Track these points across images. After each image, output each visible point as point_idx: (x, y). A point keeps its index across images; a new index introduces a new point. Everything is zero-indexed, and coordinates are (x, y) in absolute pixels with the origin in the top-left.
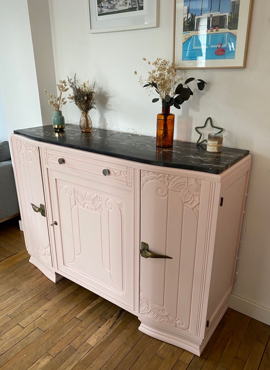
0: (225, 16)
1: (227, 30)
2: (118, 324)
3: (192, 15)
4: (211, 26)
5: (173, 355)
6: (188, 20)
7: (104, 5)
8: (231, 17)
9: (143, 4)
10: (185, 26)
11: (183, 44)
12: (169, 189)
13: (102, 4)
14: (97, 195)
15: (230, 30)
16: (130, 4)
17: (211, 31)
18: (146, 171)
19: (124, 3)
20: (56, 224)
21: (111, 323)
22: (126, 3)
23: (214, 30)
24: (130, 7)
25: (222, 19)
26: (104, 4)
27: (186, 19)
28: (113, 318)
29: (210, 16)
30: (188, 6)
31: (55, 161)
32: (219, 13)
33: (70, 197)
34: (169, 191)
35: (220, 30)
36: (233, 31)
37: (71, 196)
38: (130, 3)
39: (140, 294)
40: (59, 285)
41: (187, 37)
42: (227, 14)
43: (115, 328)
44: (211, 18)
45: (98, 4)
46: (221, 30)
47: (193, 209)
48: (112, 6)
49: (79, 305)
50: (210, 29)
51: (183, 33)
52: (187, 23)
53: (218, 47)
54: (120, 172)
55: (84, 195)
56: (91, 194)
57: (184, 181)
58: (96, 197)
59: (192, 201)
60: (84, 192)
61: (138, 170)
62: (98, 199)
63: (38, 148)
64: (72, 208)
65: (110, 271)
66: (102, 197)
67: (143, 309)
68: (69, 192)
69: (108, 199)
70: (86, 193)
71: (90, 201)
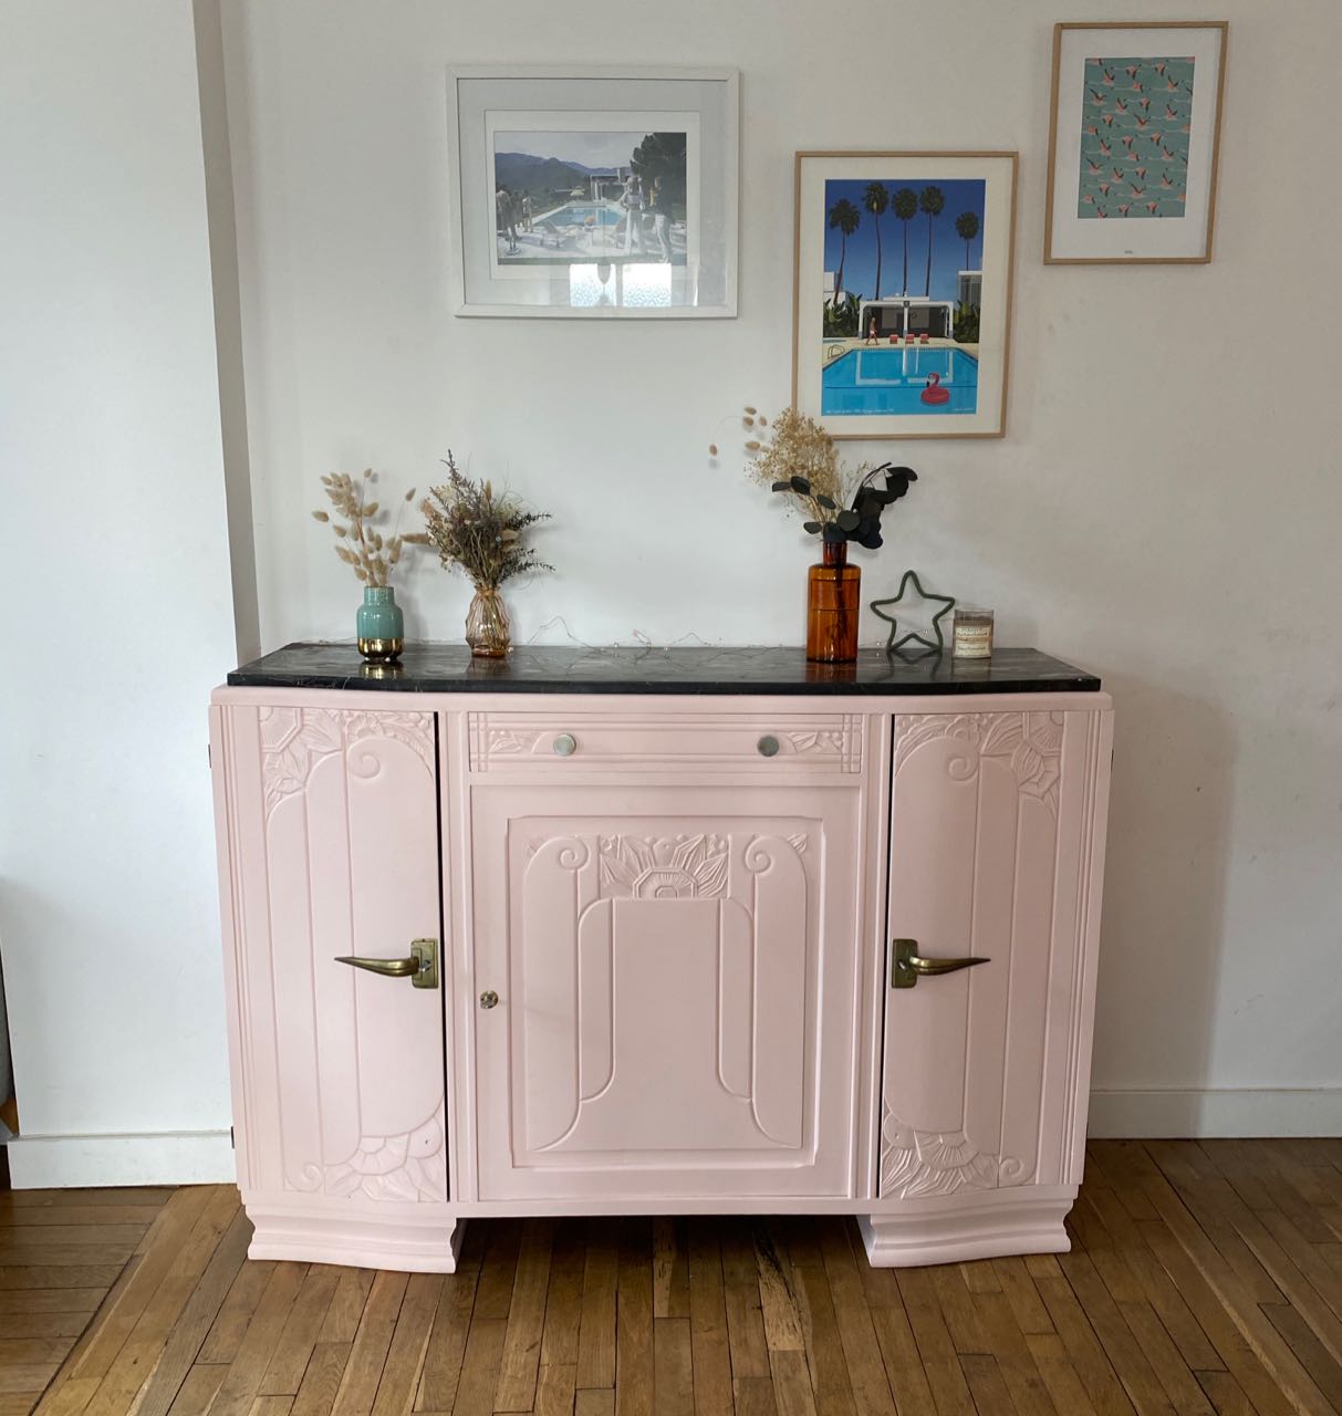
0: (945, 307)
1: (952, 343)
2: (799, 1280)
3: (850, 297)
4: (906, 328)
5: (1012, 1278)
6: (837, 308)
7: (527, 234)
8: (960, 312)
9: (685, 248)
10: (829, 323)
11: (824, 370)
12: (982, 751)
13: (517, 229)
14: (705, 838)
15: (959, 342)
16: (633, 243)
17: (907, 343)
18: (912, 717)
19: (611, 239)
20: (491, 1000)
21: (778, 1285)
22: (622, 241)
23: (917, 340)
24: (636, 251)
25: (937, 315)
26: (526, 231)
27: (831, 305)
29: (902, 304)
30: (838, 272)
31: (518, 752)
32: (928, 298)
33: (576, 873)
34: (982, 760)
35: (931, 340)
36: (966, 347)
37: (579, 870)
38: (636, 240)
39: (883, 1123)
40: (475, 1275)
41: (836, 351)
42: (951, 305)
43: (803, 1289)
44: (906, 310)
45: (499, 228)
46: (934, 342)
47: (1043, 798)
48: (560, 240)
50: (906, 335)
51: (824, 342)
52: (837, 317)
53: (928, 383)
54: (814, 739)
55: (647, 849)
56: (679, 837)
57: (1019, 723)
58: (701, 842)
59: (1040, 776)
60: (648, 840)
61: (883, 717)
62: (712, 848)
63: (432, 715)
64: (582, 912)
65: (751, 1097)
66: (729, 837)
67: (893, 1173)
68: (573, 857)
69: (754, 838)
70: (655, 841)
71: (671, 866)
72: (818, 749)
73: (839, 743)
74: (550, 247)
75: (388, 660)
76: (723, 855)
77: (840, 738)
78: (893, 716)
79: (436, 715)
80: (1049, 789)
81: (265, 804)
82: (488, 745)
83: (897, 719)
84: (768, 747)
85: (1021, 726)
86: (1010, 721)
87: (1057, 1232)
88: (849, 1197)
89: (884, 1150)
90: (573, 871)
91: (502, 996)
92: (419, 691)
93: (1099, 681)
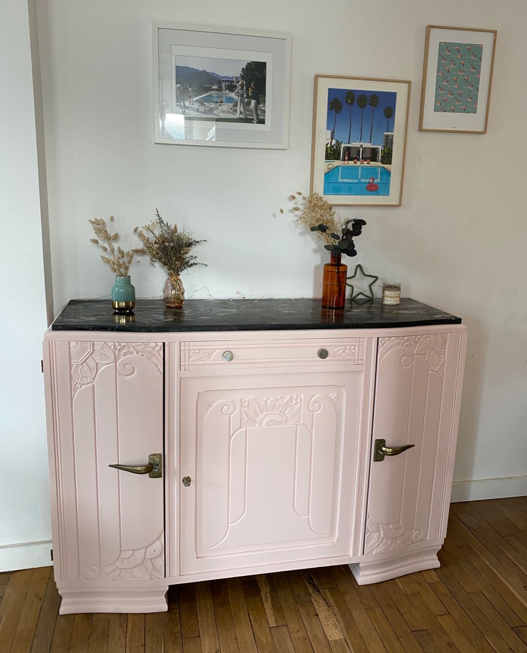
0: (378, 148)
1: (380, 164)
2: (329, 596)
3: (337, 142)
4: (361, 157)
6: (332, 147)
7: (190, 105)
8: (384, 151)
9: (264, 116)
10: (328, 153)
11: (325, 174)
12: (415, 353)
13: (186, 103)
14: (291, 397)
15: (383, 164)
16: (241, 113)
17: (361, 163)
18: (386, 338)
19: (231, 110)
20: (187, 480)
21: (321, 601)
22: (236, 111)
23: (365, 163)
24: (242, 116)
25: (374, 151)
26: (190, 104)
27: (329, 145)
28: (314, 595)
29: (359, 146)
30: (332, 130)
31: (204, 360)
32: (370, 144)
33: (230, 417)
34: (415, 356)
35: (371, 163)
36: (386, 166)
37: (232, 415)
38: (242, 111)
39: (367, 522)
40: (177, 611)
41: (331, 166)
42: (380, 148)
43: (333, 602)
44: (361, 149)
45: (177, 102)
46: (373, 164)
47: (437, 372)
48: (206, 109)
49: (250, 612)
50: (361, 160)
51: (326, 162)
52: (331, 151)
53: (369, 182)
54: (343, 349)
55: (264, 403)
56: (279, 397)
57: (430, 340)
58: (289, 400)
59: (437, 362)
60: (264, 399)
61: (374, 339)
62: (294, 402)
63: (162, 344)
64: (232, 437)
65: (308, 515)
66: (302, 396)
67: (371, 543)
68: (229, 409)
69: (313, 396)
70: (268, 399)
71: (275, 411)
72: (344, 354)
73: (354, 351)
74: (201, 112)
75: (128, 311)
76: (299, 404)
77: (354, 349)
78: (378, 338)
79: (164, 343)
80: (440, 368)
81: (72, 390)
82: (189, 357)
83: (380, 339)
84: (323, 354)
85: (430, 341)
86: (427, 339)
87: (434, 559)
88: (351, 556)
89: (367, 533)
90: (228, 416)
91: (193, 479)
92: (154, 332)
93: (461, 319)
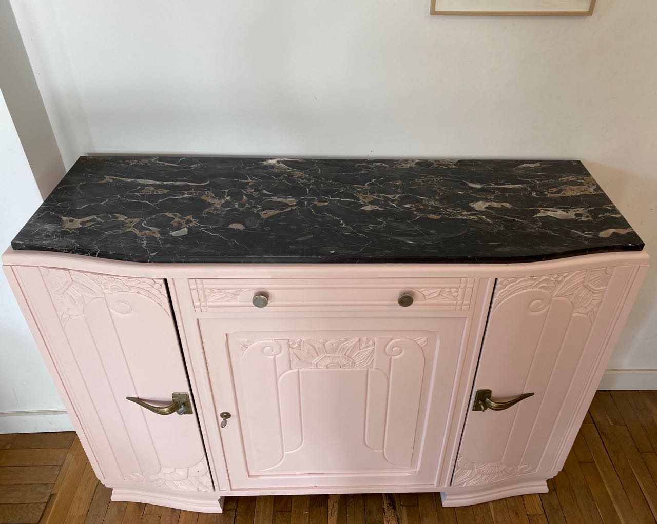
2: (405, 517)
5: (517, 514)
12: (555, 295)
14: (360, 339)
18: (511, 279)
20: (226, 416)
21: (394, 523)
28: (388, 514)
33: (275, 358)
34: (554, 299)
37: (277, 356)
39: (458, 461)
54: (438, 291)
55: (321, 346)
56: (342, 339)
57: (584, 276)
58: (357, 342)
59: (588, 303)
60: (322, 341)
61: (490, 279)
62: (364, 345)
64: (279, 377)
65: (383, 449)
66: (376, 340)
67: (460, 479)
68: (272, 351)
69: (392, 339)
70: (327, 341)
71: (337, 353)
72: (440, 297)
73: (456, 294)
76: (372, 348)
77: (457, 292)
78: (496, 279)
79: (165, 281)
80: (592, 309)
82: (206, 297)
83: (499, 281)
85: (584, 278)
86: (577, 276)
88: (435, 485)
89: (457, 470)
90: (273, 357)
92: (151, 262)
93: (644, 244)
